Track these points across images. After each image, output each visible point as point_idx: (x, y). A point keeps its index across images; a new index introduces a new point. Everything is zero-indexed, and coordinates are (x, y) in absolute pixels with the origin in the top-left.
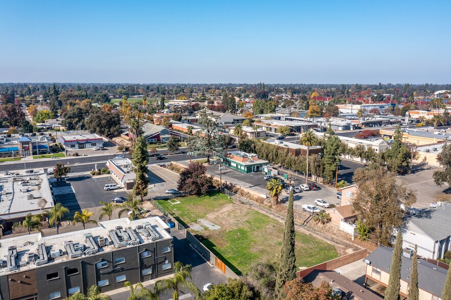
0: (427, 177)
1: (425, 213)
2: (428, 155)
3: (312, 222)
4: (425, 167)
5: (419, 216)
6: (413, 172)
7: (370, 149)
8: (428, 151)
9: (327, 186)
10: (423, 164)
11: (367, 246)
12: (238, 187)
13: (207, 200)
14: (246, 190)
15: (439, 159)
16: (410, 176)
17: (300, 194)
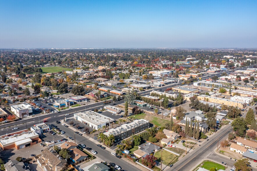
0: (187, 104)
1: (188, 114)
2: (187, 97)
3: (166, 118)
4: (187, 101)
5: (187, 114)
6: (184, 103)
7: (172, 97)
8: (187, 96)
9: (165, 109)
10: (186, 100)
11: (179, 121)
12: (144, 111)
13: (140, 115)
14: (147, 112)
15: (190, 99)
16: (183, 104)
17: (160, 112)
